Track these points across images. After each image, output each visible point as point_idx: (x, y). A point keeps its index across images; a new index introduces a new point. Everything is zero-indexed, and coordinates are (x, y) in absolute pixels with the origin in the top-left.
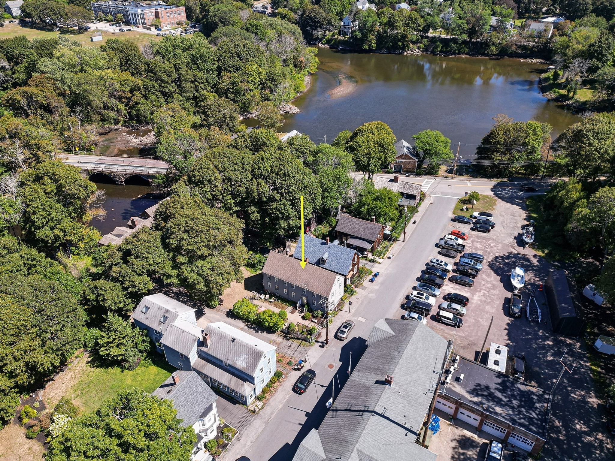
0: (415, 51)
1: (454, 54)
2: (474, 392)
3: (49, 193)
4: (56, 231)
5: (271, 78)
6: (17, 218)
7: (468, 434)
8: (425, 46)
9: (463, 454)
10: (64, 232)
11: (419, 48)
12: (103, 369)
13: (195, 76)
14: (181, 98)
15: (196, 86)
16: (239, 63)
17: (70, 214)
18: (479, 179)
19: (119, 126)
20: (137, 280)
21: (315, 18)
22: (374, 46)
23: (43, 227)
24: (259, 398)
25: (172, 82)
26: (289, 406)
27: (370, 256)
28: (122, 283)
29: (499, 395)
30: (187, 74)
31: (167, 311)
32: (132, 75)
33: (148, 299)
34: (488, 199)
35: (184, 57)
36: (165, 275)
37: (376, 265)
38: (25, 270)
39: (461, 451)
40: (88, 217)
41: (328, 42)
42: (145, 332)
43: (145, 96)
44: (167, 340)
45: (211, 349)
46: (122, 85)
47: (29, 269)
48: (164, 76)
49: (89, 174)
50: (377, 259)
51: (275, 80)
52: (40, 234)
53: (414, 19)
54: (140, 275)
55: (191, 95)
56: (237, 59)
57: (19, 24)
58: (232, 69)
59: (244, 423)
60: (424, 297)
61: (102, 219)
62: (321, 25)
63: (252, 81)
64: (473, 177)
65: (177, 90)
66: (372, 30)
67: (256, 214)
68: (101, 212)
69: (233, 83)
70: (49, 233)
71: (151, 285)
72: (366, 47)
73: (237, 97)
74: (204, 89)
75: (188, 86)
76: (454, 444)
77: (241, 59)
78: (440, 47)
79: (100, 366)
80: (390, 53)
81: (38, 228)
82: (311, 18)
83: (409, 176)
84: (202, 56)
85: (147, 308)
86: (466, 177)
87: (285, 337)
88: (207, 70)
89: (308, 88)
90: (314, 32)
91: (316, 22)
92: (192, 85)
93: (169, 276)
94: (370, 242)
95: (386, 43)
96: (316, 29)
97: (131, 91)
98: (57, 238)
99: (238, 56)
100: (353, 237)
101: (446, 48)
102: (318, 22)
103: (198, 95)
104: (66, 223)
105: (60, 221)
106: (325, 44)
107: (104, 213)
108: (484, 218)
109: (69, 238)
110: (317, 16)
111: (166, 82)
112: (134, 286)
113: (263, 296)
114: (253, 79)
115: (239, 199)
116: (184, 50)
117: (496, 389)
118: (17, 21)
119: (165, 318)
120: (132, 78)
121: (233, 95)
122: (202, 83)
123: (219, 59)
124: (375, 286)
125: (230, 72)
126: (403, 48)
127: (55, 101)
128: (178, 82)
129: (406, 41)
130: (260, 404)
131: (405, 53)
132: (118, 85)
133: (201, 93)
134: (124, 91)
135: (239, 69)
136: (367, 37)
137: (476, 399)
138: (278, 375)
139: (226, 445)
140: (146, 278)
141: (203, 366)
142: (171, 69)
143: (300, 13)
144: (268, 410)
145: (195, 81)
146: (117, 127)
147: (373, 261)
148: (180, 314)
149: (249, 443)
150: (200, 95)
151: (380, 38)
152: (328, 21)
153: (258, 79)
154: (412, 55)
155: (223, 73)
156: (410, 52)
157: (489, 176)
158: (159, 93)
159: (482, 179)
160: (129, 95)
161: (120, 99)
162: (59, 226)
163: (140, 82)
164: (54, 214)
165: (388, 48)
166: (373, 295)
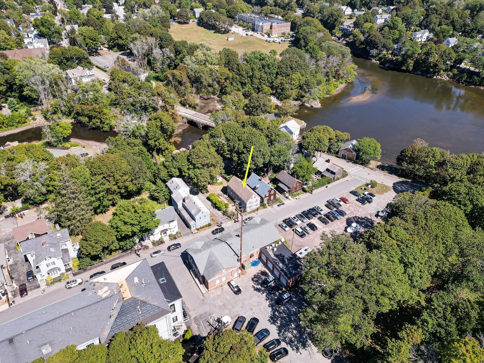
0: (444, 77)
1: (475, 85)
2: (276, 256)
3: (157, 126)
4: (157, 143)
5: (307, 84)
6: (143, 134)
7: (268, 271)
8: (454, 74)
9: (260, 276)
10: (159, 144)
11: (448, 75)
12: (151, 201)
13: (261, 76)
14: (251, 87)
15: (260, 82)
16: (290, 72)
17: (164, 137)
18: (393, 176)
19: (216, 97)
20: (173, 170)
21: (375, 41)
22: (411, 68)
23: (151, 139)
24: (198, 229)
25: (248, 77)
26: (207, 237)
27: (287, 195)
28: (168, 169)
29: (286, 261)
30: (257, 74)
31: (178, 185)
32: (229, 70)
33: (174, 179)
34: (385, 188)
35: (259, 64)
36: (184, 171)
37: (288, 200)
38: (138, 154)
39: (260, 275)
40: (172, 140)
41: (380, 59)
42: (169, 191)
43: (232, 84)
44: (173, 196)
45: (186, 204)
46: (221, 75)
47: (140, 154)
48: (244, 73)
49: (188, 120)
50: (290, 197)
51: (309, 86)
52: (150, 142)
53: (447, 53)
54: (174, 168)
55: (256, 86)
56: (289, 69)
57: (197, 23)
58: (284, 75)
59: (187, 234)
60: (296, 219)
61: (178, 142)
62: (377, 46)
63: (294, 84)
64: (390, 173)
65: (250, 82)
66: (412, 57)
67: (236, 158)
68: (179, 140)
69: (281, 83)
70: (153, 143)
71: (178, 174)
72: (404, 68)
73: (282, 92)
74: (264, 84)
75: (256, 81)
76: (259, 272)
77: (292, 70)
78: (466, 77)
79: (151, 199)
80: (422, 75)
81: (149, 139)
82: (371, 41)
83: (348, 162)
84: (268, 65)
85: (173, 182)
86: (386, 172)
87: (223, 214)
88: (269, 73)
89: (338, 92)
90: (371, 51)
91: (374, 44)
92: (259, 81)
93: (185, 173)
94: (289, 188)
95: (422, 67)
96: (373, 49)
97: (225, 79)
98: (156, 145)
99: (291, 68)
100: (282, 183)
101: (470, 79)
102: (376, 45)
103: (260, 87)
104: (162, 140)
105: (159, 139)
106: (377, 60)
107: (180, 140)
108: (369, 196)
109: (161, 147)
110: (376, 40)
111: (244, 77)
112: (171, 172)
113: (225, 196)
114: (295, 83)
115: (229, 148)
116: (260, 60)
117: (287, 258)
118: (196, 21)
119: (177, 187)
120: (228, 72)
121: (280, 91)
122: (264, 80)
123: (279, 68)
124: (279, 208)
125: (283, 76)
126: (434, 73)
127: (185, 79)
128: (251, 77)
129: (437, 69)
130: (196, 231)
131: (435, 77)
132: (218, 75)
133: (262, 86)
134: (221, 79)
135: (288, 75)
136: (407, 62)
137: (275, 258)
138: (209, 225)
139: (177, 238)
140: (177, 170)
141: (182, 210)
142: (249, 70)
143: (366, 36)
144: (198, 234)
145: (261, 79)
146: (214, 97)
147: (287, 198)
148: (182, 188)
149: (184, 241)
150: (262, 88)
151: (417, 63)
152: (384, 45)
153: (298, 83)
154: (440, 79)
155: (278, 76)
156: (439, 77)
157: (399, 176)
158: (238, 83)
159: (395, 176)
160: (224, 81)
161: (218, 82)
162: (158, 141)
163: (231, 75)
164: (157, 135)
165: (422, 71)
166: (274, 212)
